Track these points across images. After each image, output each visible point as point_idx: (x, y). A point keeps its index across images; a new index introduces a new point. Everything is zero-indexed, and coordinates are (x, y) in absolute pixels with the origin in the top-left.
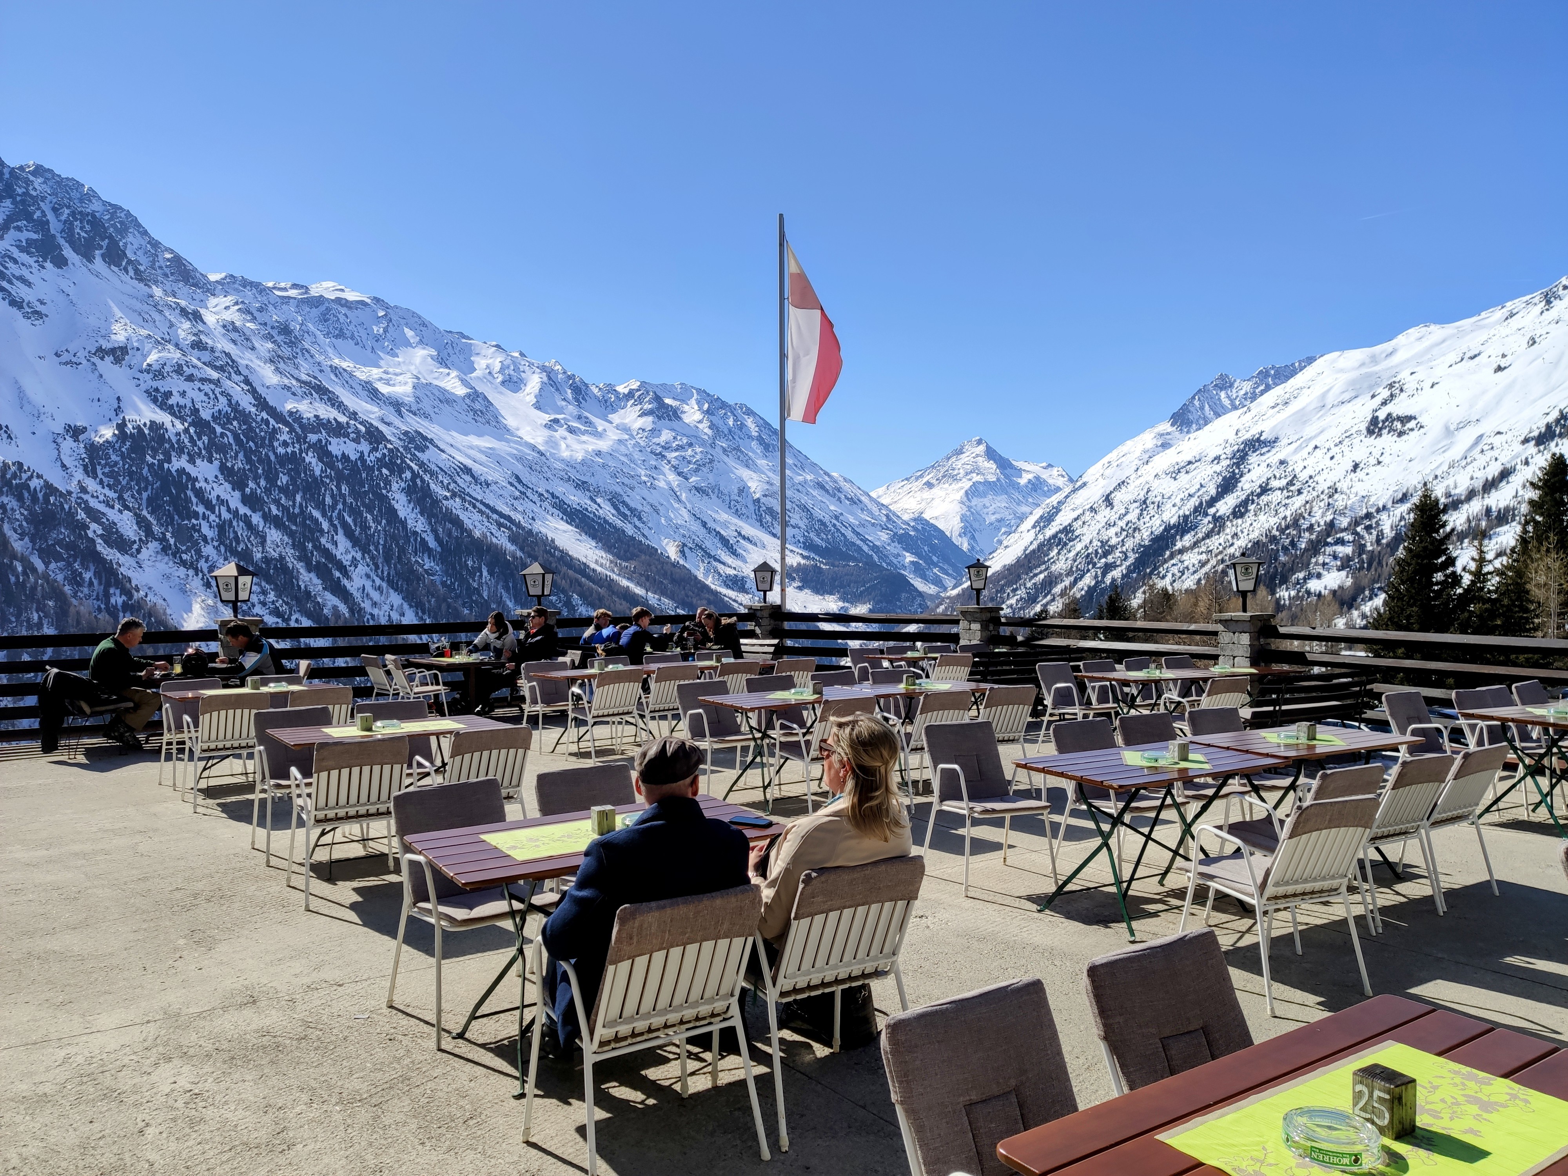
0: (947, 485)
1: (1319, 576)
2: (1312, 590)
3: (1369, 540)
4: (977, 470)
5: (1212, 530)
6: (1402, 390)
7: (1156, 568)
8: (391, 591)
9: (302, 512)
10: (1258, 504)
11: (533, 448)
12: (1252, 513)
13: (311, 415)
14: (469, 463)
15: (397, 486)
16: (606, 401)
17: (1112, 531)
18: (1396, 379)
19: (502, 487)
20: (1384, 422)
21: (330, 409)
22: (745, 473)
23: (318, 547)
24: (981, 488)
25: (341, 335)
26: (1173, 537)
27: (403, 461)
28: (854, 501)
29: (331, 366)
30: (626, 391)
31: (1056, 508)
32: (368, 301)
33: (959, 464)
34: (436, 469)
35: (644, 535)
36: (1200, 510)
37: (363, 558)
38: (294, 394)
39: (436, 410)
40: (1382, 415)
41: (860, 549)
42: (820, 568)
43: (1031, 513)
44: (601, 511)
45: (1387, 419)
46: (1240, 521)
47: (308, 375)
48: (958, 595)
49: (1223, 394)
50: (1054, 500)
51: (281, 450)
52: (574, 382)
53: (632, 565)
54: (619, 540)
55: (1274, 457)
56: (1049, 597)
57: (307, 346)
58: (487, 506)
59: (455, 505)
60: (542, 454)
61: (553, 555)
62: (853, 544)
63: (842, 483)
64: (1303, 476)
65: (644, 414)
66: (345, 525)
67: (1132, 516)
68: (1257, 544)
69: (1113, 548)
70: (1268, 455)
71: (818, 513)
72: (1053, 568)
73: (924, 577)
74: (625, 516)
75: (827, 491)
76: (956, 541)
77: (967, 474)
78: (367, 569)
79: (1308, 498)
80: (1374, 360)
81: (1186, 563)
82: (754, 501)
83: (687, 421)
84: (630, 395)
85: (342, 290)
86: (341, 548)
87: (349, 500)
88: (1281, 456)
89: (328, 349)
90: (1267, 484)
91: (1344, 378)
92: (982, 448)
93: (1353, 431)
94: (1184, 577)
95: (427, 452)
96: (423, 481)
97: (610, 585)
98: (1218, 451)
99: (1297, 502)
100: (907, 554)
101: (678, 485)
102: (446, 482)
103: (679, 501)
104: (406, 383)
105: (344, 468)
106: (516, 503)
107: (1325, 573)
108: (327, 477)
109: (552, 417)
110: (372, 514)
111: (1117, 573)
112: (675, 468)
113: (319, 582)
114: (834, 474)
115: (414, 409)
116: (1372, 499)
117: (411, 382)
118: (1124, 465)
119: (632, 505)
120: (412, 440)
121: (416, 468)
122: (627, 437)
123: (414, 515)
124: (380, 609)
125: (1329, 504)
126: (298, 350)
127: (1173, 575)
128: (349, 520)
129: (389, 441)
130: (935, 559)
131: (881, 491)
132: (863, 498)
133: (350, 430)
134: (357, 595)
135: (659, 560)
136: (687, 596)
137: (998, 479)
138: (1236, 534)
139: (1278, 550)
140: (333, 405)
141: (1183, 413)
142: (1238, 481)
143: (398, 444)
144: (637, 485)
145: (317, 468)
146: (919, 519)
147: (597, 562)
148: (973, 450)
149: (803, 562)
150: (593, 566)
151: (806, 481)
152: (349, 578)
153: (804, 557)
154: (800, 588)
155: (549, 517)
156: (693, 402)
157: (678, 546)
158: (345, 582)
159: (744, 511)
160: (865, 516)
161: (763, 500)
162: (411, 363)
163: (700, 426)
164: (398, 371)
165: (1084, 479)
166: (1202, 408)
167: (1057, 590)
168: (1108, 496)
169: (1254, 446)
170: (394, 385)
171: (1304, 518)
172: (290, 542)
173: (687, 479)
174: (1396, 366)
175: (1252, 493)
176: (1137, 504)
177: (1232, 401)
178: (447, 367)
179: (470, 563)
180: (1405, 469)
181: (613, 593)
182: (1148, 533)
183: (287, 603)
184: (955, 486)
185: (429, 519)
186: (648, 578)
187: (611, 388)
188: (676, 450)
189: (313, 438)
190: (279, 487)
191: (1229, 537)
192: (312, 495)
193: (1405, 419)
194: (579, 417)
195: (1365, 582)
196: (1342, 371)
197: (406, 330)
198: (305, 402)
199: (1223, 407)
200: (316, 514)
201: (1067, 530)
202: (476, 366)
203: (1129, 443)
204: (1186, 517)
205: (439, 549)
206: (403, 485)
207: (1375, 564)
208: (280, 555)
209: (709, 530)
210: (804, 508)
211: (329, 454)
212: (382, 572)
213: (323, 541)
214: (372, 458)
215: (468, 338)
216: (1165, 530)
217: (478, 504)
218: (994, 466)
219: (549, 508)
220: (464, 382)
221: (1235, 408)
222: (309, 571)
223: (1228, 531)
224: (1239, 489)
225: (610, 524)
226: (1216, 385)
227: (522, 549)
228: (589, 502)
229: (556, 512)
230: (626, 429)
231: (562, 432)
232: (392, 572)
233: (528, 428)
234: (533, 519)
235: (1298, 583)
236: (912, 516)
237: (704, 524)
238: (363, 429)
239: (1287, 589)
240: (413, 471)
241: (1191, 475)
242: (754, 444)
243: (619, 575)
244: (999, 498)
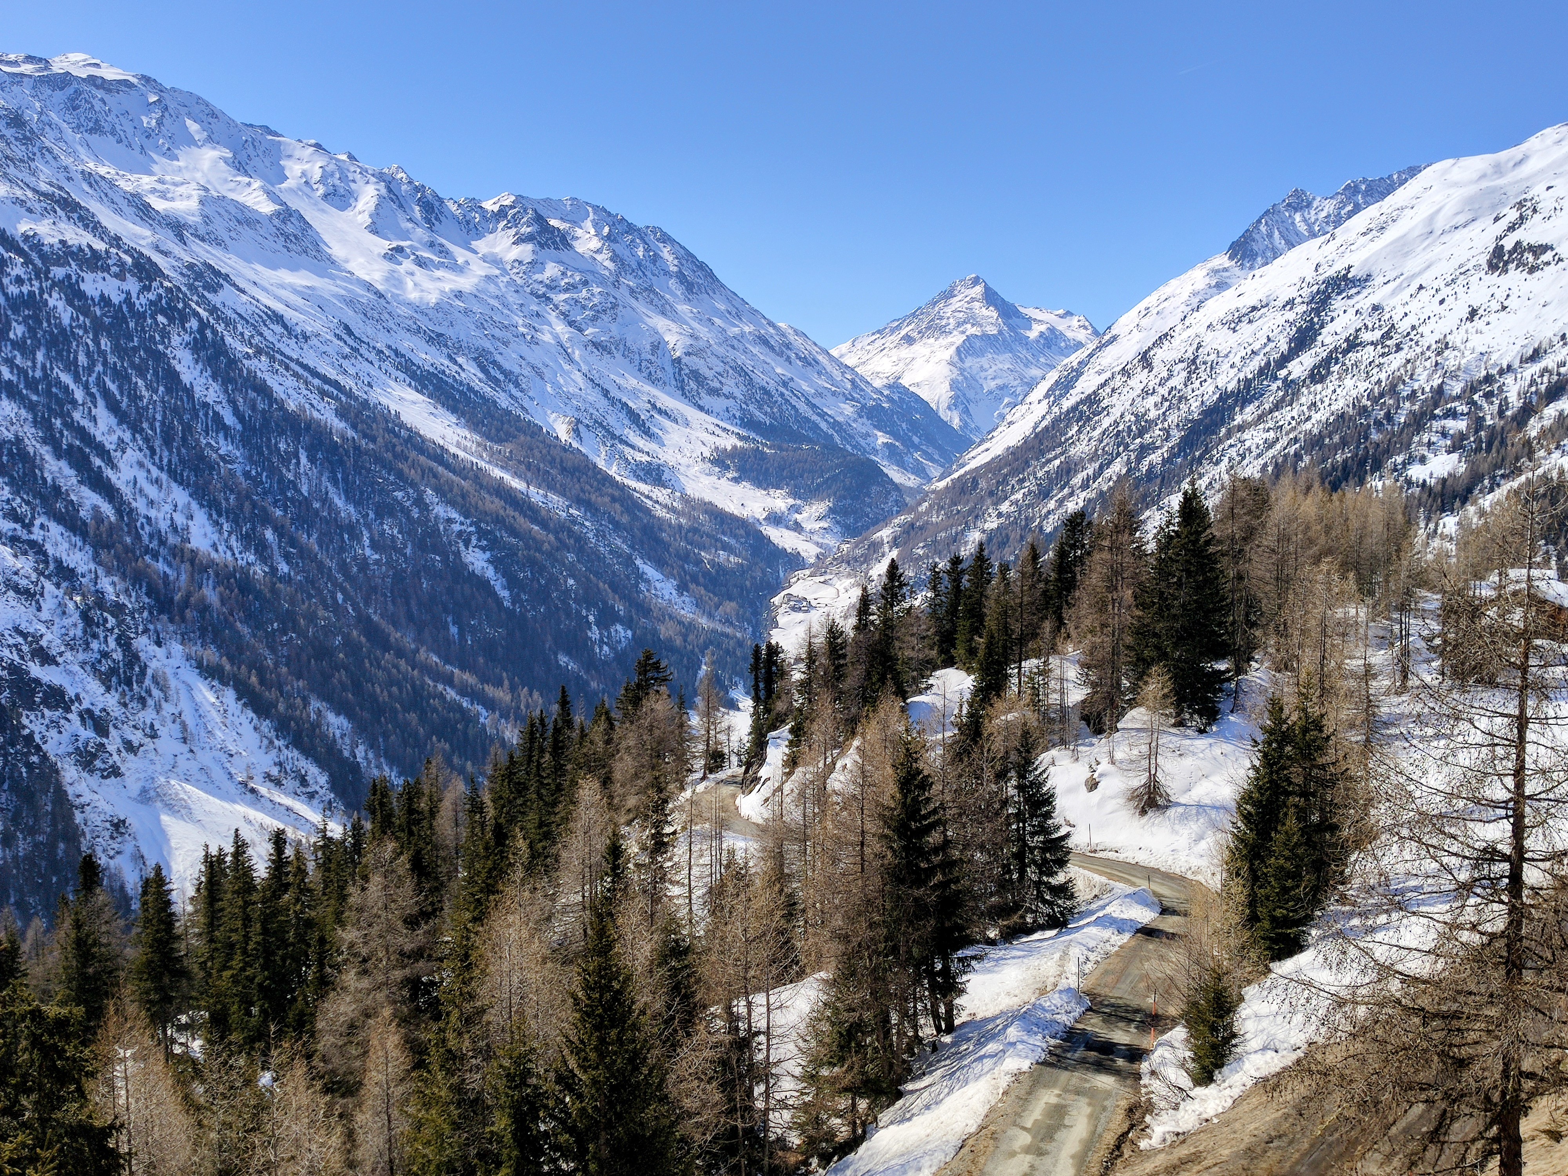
0: (932, 340)
1: (1423, 460)
2: (1414, 479)
3: (1489, 412)
4: (971, 319)
5: (1283, 399)
6: (1535, 211)
7: (1207, 451)
8: (174, 485)
9: (46, 376)
10: (1344, 364)
11: (369, 287)
12: (1335, 375)
13: (55, 241)
14: (279, 307)
15: (179, 339)
16: (468, 222)
17: (1151, 401)
18: (1528, 196)
19: (327, 342)
20: (1511, 253)
21: (81, 231)
22: (660, 323)
23: (70, 425)
24: (978, 344)
25: (96, 129)
26: (1231, 408)
27: (187, 305)
28: (809, 362)
29: (83, 172)
30: (496, 208)
31: (1076, 370)
32: (134, 81)
33: (949, 311)
34: (234, 316)
35: (523, 408)
36: (1266, 372)
37: (134, 439)
38: (30, 210)
39: (233, 234)
40: (1508, 244)
41: (816, 426)
42: (763, 453)
43: (1044, 378)
44: (463, 375)
45: (1515, 249)
46: (1319, 387)
47: (51, 184)
48: (947, 488)
49: (1298, 217)
50: (1074, 359)
51: (13, 290)
52: (423, 196)
53: (507, 449)
54: (489, 414)
55: (1364, 300)
56: (1066, 491)
57: (48, 144)
58: (305, 367)
59: (260, 366)
60: (381, 296)
61: (397, 436)
62: (807, 420)
63: (792, 337)
64: (1404, 326)
65: (520, 240)
66: (106, 394)
67: (1177, 381)
68: (1342, 417)
69: (1152, 423)
70: (1357, 298)
71: (760, 379)
72: (1072, 451)
73: (902, 465)
74: (496, 381)
75: (772, 348)
76: (945, 415)
77: (959, 325)
78: (139, 455)
79: (1411, 355)
80: (1499, 170)
81: (1248, 444)
82: (674, 361)
83: (580, 250)
84: (501, 213)
85: (97, 65)
86: (102, 425)
87: (112, 359)
88: (1374, 299)
89: (79, 148)
90: (1356, 337)
91: (1458, 195)
92: (979, 289)
93: (1470, 265)
94: (1245, 462)
95: (221, 293)
96: (215, 332)
97: (477, 476)
98: (1293, 293)
99: (1396, 361)
100: (879, 434)
101: (570, 339)
102: (247, 334)
103: (571, 360)
104: (189, 197)
105: (104, 315)
106: (345, 363)
107: (1431, 456)
108: (79, 327)
109: (394, 244)
110: (144, 378)
111: (1155, 458)
112: (565, 315)
113: (73, 472)
114: (782, 325)
115: (202, 231)
116: (1494, 357)
117: (196, 194)
118: (1166, 312)
119: (507, 366)
120: (199, 276)
121: (204, 314)
122: (497, 272)
123: (204, 381)
124: (159, 510)
125: (1437, 364)
126: (35, 150)
127: (1230, 459)
128: (113, 387)
129: (167, 278)
130: (916, 440)
131: (844, 347)
132: (820, 358)
133: (110, 262)
134: (126, 491)
135: (543, 442)
136: (583, 490)
137: (1000, 332)
138: (1314, 404)
139: (1369, 426)
140: (86, 227)
141: (1246, 242)
142: (1317, 333)
143: (179, 280)
144: (512, 339)
145: (65, 314)
146: (895, 386)
147: (458, 445)
148: (968, 292)
149: (739, 444)
150: (453, 450)
151: (743, 335)
152: (114, 467)
153: (741, 437)
154: (736, 480)
155: (392, 383)
156: (588, 224)
157: (570, 423)
158: (109, 472)
159: (660, 374)
160: (823, 383)
161: (686, 359)
162: (196, 169)
163: (599, 257)
164: (178, 179)
165: (1114, 332)
166: (1270, 236)
167: (1077, 480)
168: (1146, 353)
169: (1339, 286)
170: (172, 199)
171: (1404, 382)
172: (30, 417)
173: (581, 330)
174: (1528, 179)
175: (1336, 348)
176: (1185, 365)
177: (1310, 226)
178: (247, 174)
179: (282, 446)
180: (1538, 317)
181: (481, 486)
182: (1198, 403)
183: (28, 503)
184: (944, 341)
185: (224, 384)
186: (529, 467)
187: (475, 206)
188: (566, 290)
189: (58, 272)
190: (12, 341)
191: (1305, 408)
192: (59, 353)
193: (1539, 250)
194: (432, 245)
195: (1484, 467)
196: (1456, 185)
197: (189, 122)
198: (46, 221)
199: (1298, 234)
200: (66, 378)
201: (1092, 400)
202: (287, 173)
203: (1174, 283)
204: (1248, 382)
205: (239, 427)
206: (187, 338)
207: (1496, 443)
208: (17, 437)
209: (613, 401)
210: (741, 371)
211: (82, 295)
212: (161, 458)
213: (77, 416)
214: (143, 301)
215: (276, 134)
216: (1220, 398)
217: (293, 365)
218: (995, 315)
219: (392, 370)
220: (272, 196)
221: (1314, 235)
222: (58, 456)
223: (1303, 400)
224: (1319, 343)
225: (476, 393)
226: (1289, 205)
227: (354, 427)
228: (446, 362)
229: (401, 376)
230: (495, 261)
231: (408, 265)
232: (175, 459)
233: (361, 260)
234: (370, 385)
235: (1396, 470)
236: (885, 381)
237: (606, 393)
238: (129, 260)
239: (1381, 477)
240: (200, 319)
241: (1255, 324)
242: (672, 283)
243: (489, 462)
244: (1001, 358)
